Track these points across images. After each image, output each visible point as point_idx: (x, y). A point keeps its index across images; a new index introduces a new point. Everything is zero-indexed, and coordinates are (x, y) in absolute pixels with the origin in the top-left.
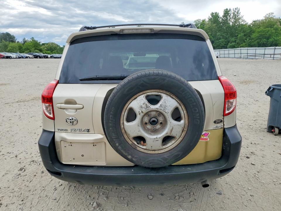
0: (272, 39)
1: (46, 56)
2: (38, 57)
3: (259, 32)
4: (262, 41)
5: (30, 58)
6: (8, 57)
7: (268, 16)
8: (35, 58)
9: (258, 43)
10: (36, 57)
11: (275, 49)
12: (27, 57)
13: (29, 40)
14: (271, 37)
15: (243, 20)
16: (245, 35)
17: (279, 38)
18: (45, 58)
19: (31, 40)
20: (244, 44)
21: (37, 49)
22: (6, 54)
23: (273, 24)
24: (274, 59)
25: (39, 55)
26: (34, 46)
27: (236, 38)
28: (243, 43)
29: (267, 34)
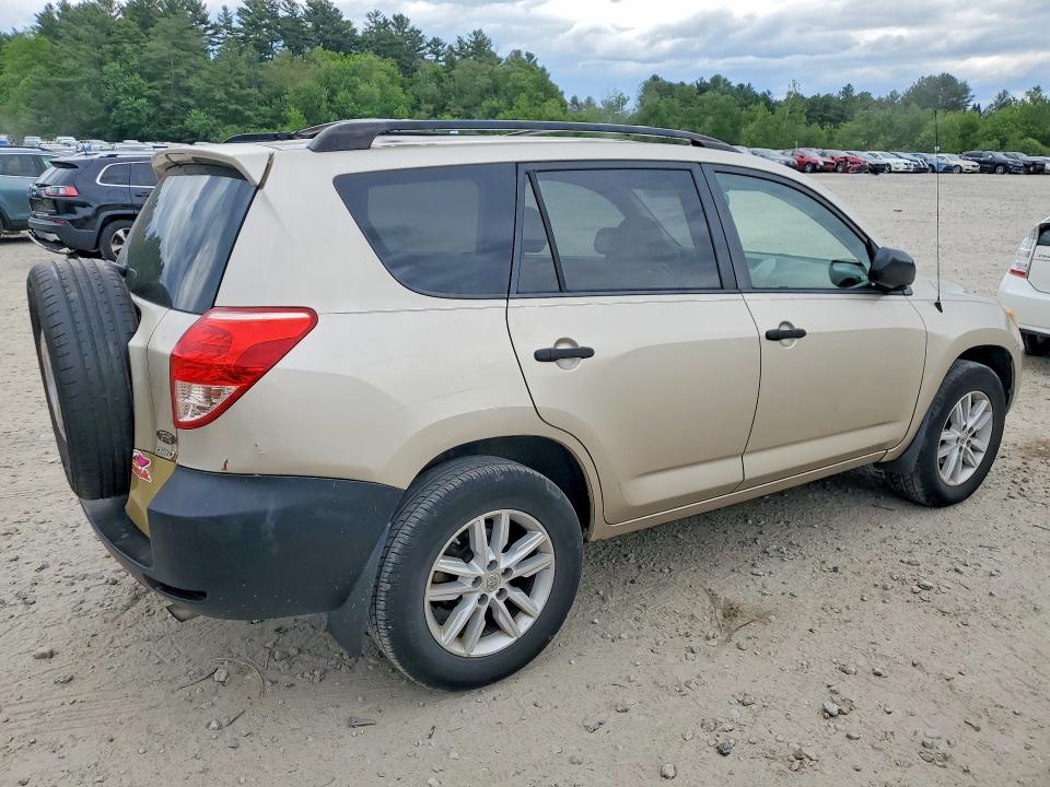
1: (1034, 164)
2: (1000, 169)
5: (961, 172)
6: (876, 169)
8: (982, 171)
10: (989, 167)
12: (949, 170)
13: (1019, 99)
18: (1029, 173)
19: (1028, 99)
21: (1034, 137)
22: (876, 156)
25: (1005, 158)
26: (1026, 123)
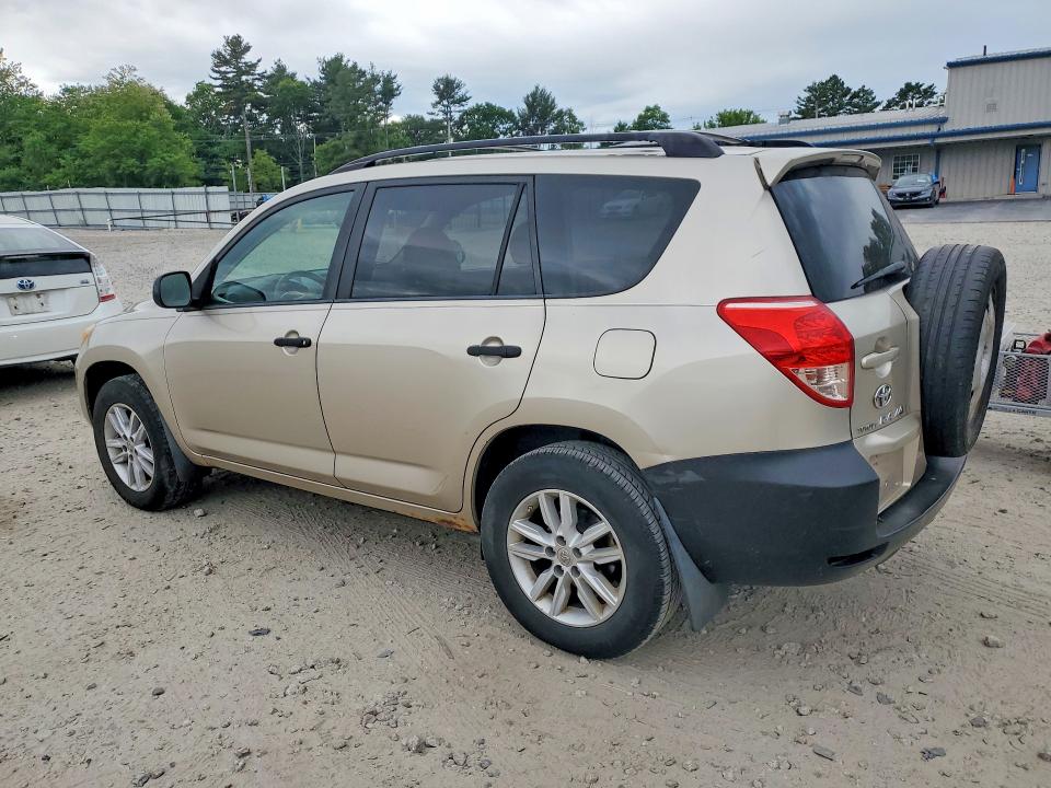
0: (156, 159)
3: (103, 133)
4: (123, 165)
7: (119, 76)
9: (113, 170)
11: (207, 193)
14: (153, 154)
15: (23, 80)
16: (49, 140)
17: (177, 157)
20: (57, 174)
23: (145, 107)
24: (214, 226)
27: (15, 147)
28: (54, 170)
29: (135, 143)
